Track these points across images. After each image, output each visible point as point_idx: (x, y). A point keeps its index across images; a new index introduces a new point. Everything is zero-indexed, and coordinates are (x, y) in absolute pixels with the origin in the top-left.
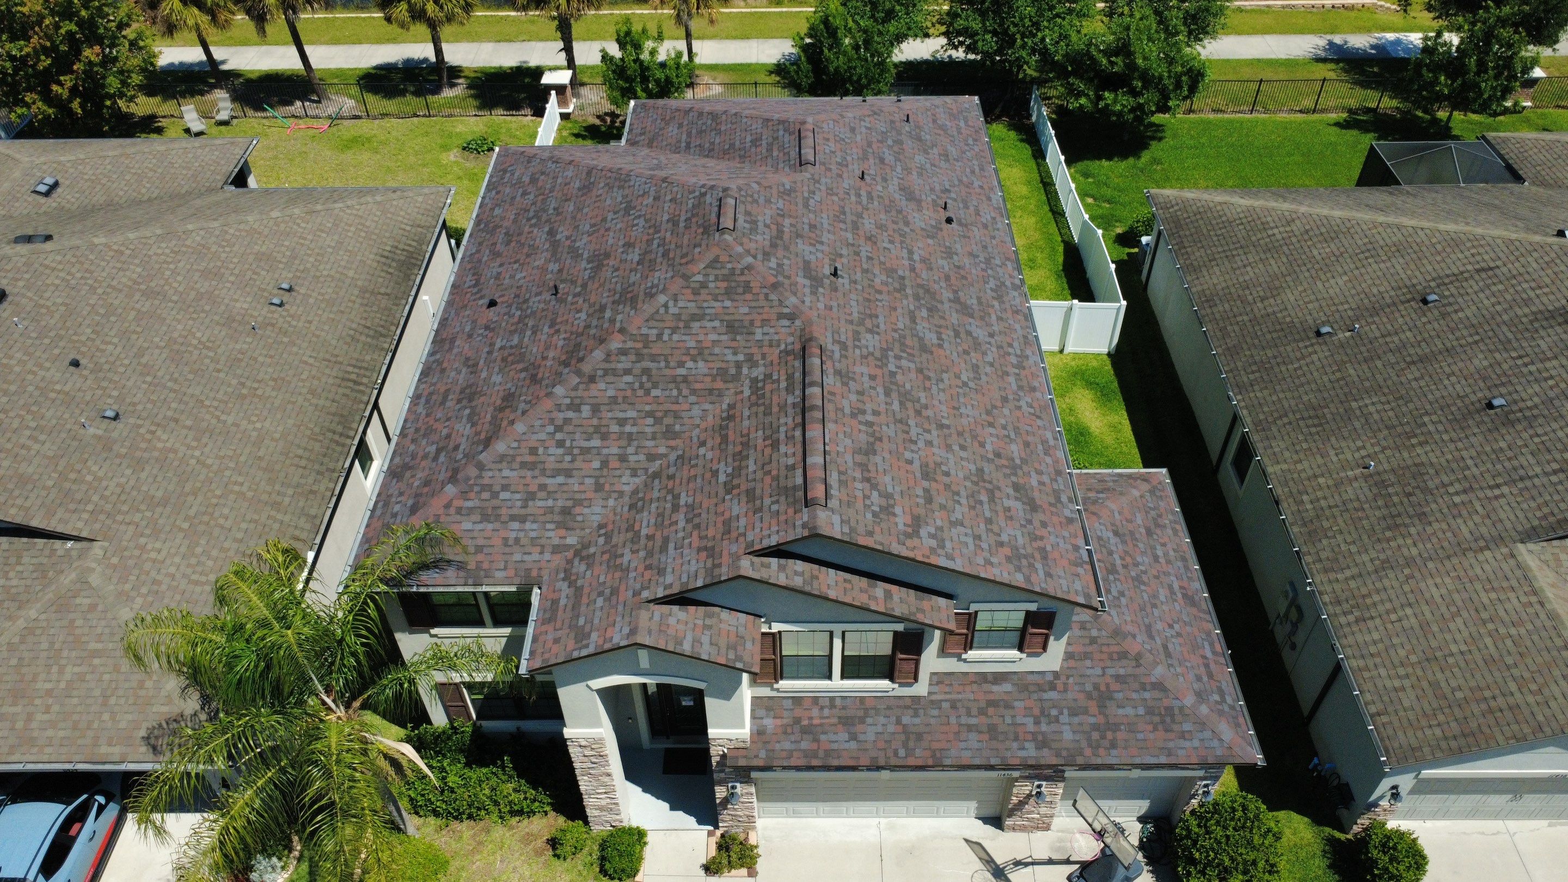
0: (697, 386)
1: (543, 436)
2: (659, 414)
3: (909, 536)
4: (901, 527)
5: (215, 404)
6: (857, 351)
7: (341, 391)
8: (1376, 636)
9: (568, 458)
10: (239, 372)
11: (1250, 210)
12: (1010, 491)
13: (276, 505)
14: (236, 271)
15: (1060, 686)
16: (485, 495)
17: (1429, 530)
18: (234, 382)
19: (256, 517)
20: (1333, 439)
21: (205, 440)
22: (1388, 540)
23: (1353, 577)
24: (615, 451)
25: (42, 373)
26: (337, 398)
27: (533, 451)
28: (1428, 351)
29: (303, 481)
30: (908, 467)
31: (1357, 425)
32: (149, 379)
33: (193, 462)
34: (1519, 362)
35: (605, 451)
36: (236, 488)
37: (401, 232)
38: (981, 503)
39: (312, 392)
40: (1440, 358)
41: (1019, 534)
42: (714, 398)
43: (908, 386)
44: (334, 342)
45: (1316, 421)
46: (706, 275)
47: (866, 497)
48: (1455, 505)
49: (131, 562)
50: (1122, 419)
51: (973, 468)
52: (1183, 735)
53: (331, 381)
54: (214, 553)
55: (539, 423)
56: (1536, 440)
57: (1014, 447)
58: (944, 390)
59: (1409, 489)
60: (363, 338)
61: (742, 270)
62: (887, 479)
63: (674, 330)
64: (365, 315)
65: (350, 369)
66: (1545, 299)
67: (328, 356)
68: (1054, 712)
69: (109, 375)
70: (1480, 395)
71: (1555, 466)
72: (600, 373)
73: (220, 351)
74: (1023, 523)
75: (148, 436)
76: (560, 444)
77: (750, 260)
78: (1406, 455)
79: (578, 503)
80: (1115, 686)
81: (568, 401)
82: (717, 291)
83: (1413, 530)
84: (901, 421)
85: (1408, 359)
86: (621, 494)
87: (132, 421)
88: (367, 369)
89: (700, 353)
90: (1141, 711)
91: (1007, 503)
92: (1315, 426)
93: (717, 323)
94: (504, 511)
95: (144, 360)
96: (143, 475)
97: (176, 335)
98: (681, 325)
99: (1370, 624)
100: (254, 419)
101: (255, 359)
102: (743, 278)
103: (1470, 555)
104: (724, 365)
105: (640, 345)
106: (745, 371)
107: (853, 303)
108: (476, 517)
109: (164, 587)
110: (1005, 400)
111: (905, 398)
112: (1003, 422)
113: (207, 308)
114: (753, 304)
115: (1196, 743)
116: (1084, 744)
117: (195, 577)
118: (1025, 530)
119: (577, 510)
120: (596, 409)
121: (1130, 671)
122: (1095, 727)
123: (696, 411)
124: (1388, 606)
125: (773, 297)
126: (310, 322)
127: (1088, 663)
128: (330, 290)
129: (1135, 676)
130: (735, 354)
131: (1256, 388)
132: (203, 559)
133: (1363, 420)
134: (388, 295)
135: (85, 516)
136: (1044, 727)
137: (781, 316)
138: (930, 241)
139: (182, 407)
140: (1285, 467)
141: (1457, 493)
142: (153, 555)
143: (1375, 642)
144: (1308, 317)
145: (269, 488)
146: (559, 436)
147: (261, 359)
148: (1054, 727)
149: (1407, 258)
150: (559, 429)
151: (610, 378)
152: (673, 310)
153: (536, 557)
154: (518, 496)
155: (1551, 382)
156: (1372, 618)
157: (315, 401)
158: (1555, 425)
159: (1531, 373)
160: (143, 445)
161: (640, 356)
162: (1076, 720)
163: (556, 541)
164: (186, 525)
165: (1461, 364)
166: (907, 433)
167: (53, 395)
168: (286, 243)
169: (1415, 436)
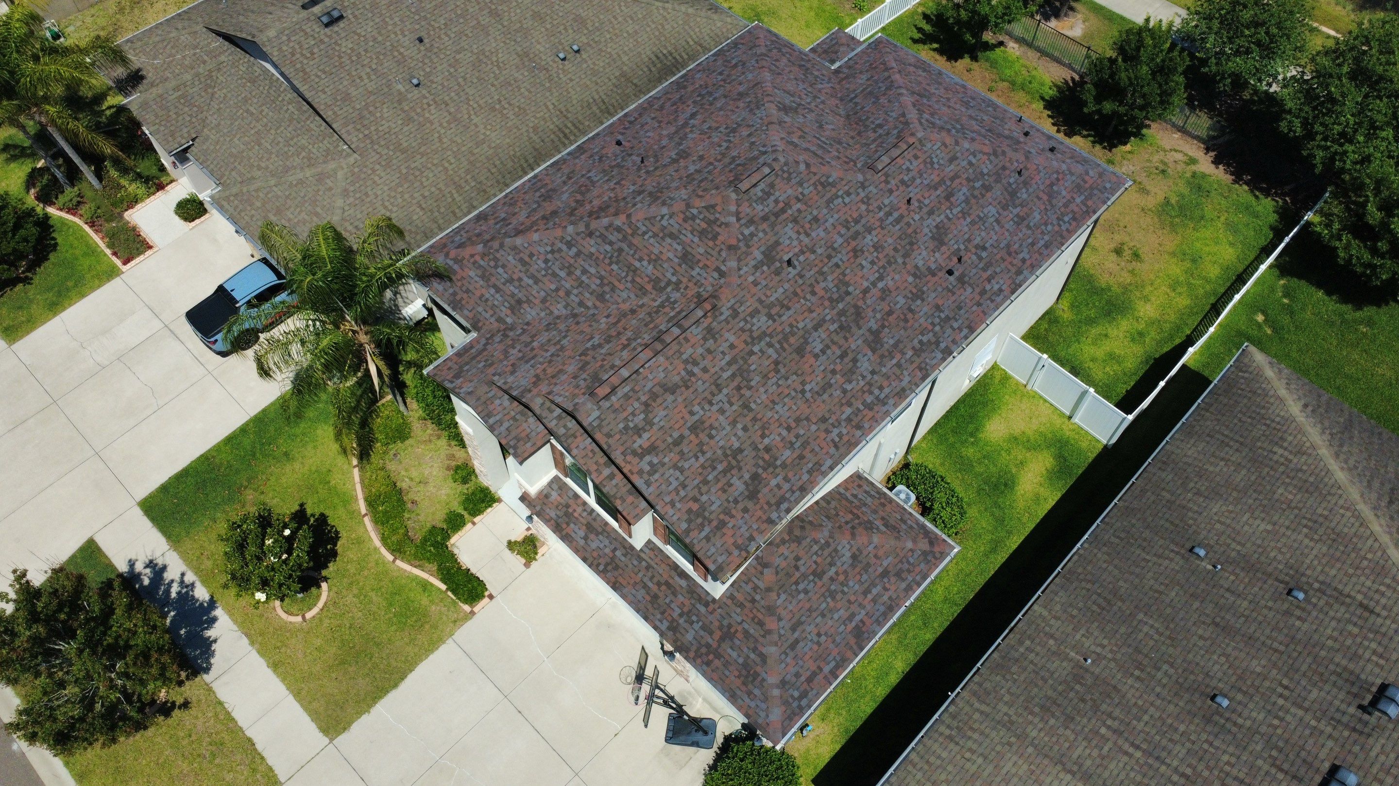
0: (638, 279)
1: (542, 250)
2: (606, 281)
3: (634, 453)
4: (636, 445)
5: (475, 106)
6: (742, 324)
7: (552, 136)
8: (944, 755)
9: (543, 273)
10: (504, 92)
11: (1289, 420)
12: (747, 476)
13: (459, 188)
14: (555, 22)
15: (711, 608)
16: (492, 263)
17: (1061, 731)
18: (496, 97)
19: (443, 188)
20: (1096, 624)
21: (452, 125)
22: (1032, 713)
23: (982, 713)
24: (568, 286)
25: (400, 37)
26: (547, 140)
27: (531, 255)
28: (1238, 626)
29: (485, 181)
30: (687, 416)
31: (1123, 630)
32: (452, 70)
33: (436, 135)
34: (1280, 690)
35: (563, 282)
36: (447, 165)
37: (684, 43)
38: (714, 468)
39: (535, 129)
40: (1238, 638)
41: (718, 503)
42: (640, 293)
43: (753, 367)
44: (575, 102)
45: (1104, 604)
46: (700, 213)
47: (633, 414)
48: (1097, 732)
49: (363, 176)
50: (1051, 498)
51: (736, 445)
52: (749, 693)
53: (552, 127)
54: (406, 196)
55: (546, 241)
56: (1206, 746)
57: (788, 453)
58: (779, 386)
59: (1088, 697)
60: (595, 108)
61: (722, 223)
62: (662, 413)
63: (655, 235)
64: (609, 93)
65: (570, 125)
66: (1370, 666)
67: (563, 110)
68: (694, 618)
69: (433, 57)
70: (1221, 685)
71: (1189, 771)
72: (598, 234)
73: (504, 72)
74: (731, 499)
75: (425, 106)
76: (546, 261)
77: (733, 219)
78: (1119, 676)
79: (529, 301)
80: (740, 635)
81: (569, 238)
82: (697, 227)
83: (1052, 721)
84: (717, 386)
85: (1218, 620)
86: (552, 313)
87: (424, 92)
88: (579, 130)
89: (655, 261)
90: (741, 660)
91: (735, 480)
92: (1099, 606)
93: (679, 248)
94: (493, 279)
95: (458, 57)
96: (406, 129)
97: (487, 49)
98: (661, 235)
99: (952, 746)
100: (489, 127)
101: (519, 87)
102: (718, 229)
103: (1059, 767)
104: (661, 277)
105: (629, 231)
106: (669, 289)
107: (781, 290)
108: (479, 272)
109: (369, 199)
110: (824, 420)
111: (743, 373)
112: (802, 432)
113: (519, 39)
114: (709, 250)
115: (753, 704)
116: (694, 648)
117: (387, 204)
118: (726, 504)
119: (525, 306)
120: (579, 254)
121: (756, 635)
122: (708, 646)
123: (624, 295)
124: (975, 747)
125: (724, 254)
126: (571, 80)
127: (738, 610)
128: (602, 64)
129: (756, 641)
130: (673, 274)
131: (1105, 549)
132: (399, 196)
133: (1130, 630)
134: (636, 85)
135: (361, 136)
136: (681, 621)
137: (717, 269)
138: (911, 279)
139: (456, 98)
140: (1045, 613)
141: (1109, 728)
142: (376, 178)
143: (939, 757)
144: (1204, 532)
145: (463, 175)
146: (549, 256)
147: (523, 90)
148: (686, 625)
149: (1331, 551)
150: (552, 252)
151: (599, 240)
152: (664, 223)
153: (488, 316)
154: (505, 276)
155: (1276, 722)
156: (957, 744)
157: (532, 135)
158: (1231, 749)
159: (1275, 703)
160: (419, 110)
161: (625, 238)
162: (702, 633)
163: (503, 315)
164: (404, 171)
165: (1242, 655)
166: (714, 395)
167: (396, 54)
168: (602, 17)
169: (1142, 671)
